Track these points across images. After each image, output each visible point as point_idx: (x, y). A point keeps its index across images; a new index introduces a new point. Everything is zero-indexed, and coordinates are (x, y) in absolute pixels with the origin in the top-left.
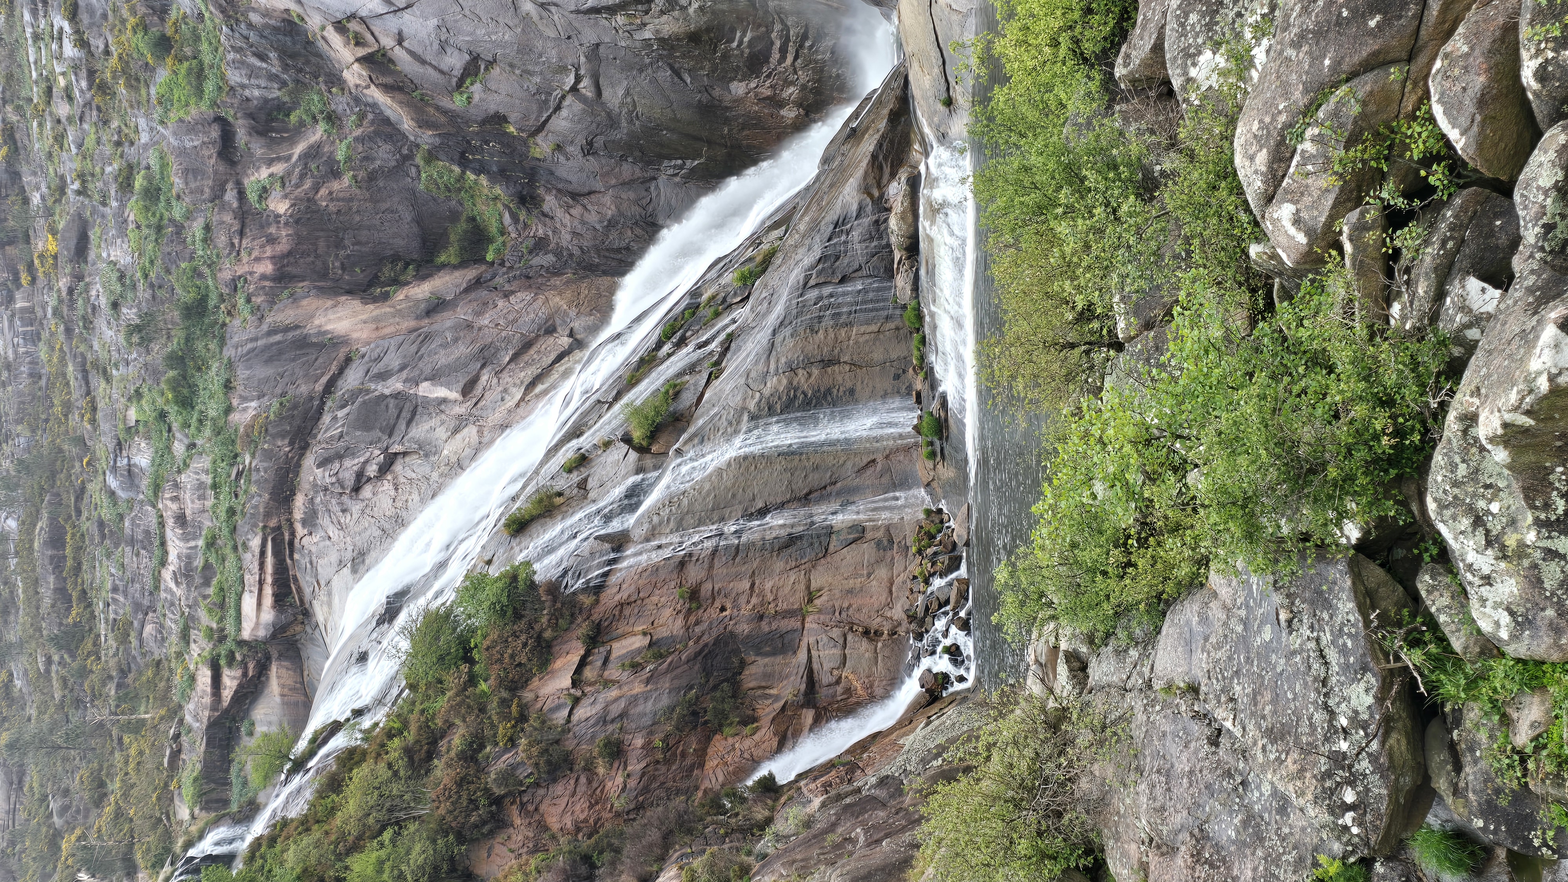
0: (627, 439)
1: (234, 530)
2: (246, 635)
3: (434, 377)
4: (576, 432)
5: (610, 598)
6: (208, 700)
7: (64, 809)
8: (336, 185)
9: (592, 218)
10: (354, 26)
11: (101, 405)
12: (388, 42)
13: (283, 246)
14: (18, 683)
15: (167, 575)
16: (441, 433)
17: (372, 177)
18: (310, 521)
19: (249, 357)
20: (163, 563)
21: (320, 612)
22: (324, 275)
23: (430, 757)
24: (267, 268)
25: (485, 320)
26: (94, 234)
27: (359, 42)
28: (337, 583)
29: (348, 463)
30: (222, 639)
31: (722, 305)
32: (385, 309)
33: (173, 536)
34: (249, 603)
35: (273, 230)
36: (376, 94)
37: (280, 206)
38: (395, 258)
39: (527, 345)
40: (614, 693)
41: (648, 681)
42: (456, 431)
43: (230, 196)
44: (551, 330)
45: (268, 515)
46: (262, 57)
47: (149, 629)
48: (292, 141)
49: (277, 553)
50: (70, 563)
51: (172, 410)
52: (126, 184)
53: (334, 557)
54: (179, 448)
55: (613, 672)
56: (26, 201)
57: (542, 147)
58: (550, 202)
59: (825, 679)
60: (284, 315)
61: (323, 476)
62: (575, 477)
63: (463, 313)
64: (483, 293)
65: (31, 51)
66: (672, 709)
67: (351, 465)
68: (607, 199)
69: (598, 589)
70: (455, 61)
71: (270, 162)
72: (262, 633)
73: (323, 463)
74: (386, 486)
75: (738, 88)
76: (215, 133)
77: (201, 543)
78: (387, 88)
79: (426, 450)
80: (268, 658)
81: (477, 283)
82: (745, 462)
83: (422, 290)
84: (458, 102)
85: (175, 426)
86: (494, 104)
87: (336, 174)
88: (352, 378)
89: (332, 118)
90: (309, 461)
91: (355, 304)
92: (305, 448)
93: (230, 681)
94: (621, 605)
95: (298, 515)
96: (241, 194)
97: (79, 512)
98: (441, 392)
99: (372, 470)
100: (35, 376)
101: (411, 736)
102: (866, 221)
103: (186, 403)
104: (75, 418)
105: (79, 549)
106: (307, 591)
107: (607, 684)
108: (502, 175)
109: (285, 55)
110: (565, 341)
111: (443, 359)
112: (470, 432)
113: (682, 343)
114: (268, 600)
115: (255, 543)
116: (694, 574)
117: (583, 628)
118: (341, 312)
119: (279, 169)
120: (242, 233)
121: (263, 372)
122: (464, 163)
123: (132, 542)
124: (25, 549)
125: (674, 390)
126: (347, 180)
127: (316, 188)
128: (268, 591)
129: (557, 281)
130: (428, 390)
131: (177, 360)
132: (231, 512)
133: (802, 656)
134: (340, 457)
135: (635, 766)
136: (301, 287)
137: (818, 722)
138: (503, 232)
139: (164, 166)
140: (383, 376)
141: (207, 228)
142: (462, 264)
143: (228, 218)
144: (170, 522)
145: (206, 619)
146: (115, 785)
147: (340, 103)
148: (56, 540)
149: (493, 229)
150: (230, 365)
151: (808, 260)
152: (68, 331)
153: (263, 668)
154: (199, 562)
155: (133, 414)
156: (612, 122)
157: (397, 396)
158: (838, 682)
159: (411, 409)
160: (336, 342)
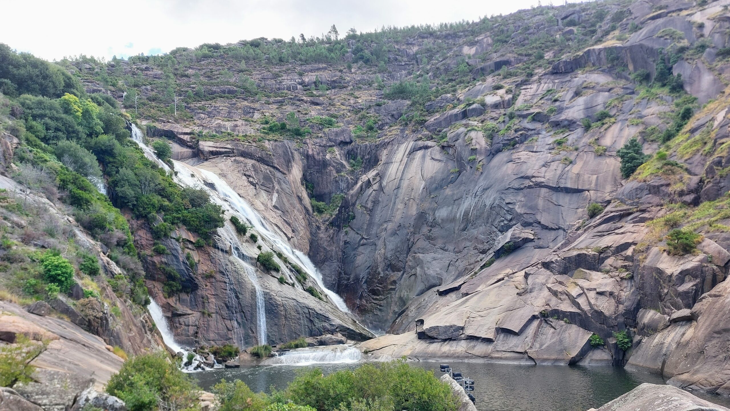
0: (261, 255)
1: (233, 140)
2: (201, 143)
3: (279, 198)
5: (212, 250)
6: (180, 131)
8: (334, 172)
10: (378, 178)
11: (270, 106)
13: (316, 157)
15: (219, 121)
16: (262, 200)
17: (337, 182)
18: (236, 162)
19: (284, 146)
20: (223, 120)
21: (207, 164)
22: (309, 167)
24: (310, 152)
25: (296, 211)
26: (318, 107)
27: (374, 179)
28: (216, 169)
29: (253, 173)
30: (200, 136)
31: (303, 283)
32: (299, 184)
33: (231, 123)
34: (211, 144)
35: (321, 154)
36: (360, 183)
37: (328, 157)
38: (313, 187)
39: (289, 224)
41: (183, 262)
42: (263, 204)
43: (330, 144)
44: (293, 231)
45: (238, 150)
46: (368, 154)
47: (203, 115)
48: (346, 160)
49: (226, 152)
50: (223, 95)
51: (269, 125)
52: (333, 116)
53: (224, 168)
54: (257, 126)
55: (187, 251)
57: (347, 229)
58: (331, 231)
60: (297, 156)
61: (249, 166)
62: (250, 239)
63: (298, 206)
64: (304, 212)
66: (173, 270)
67: (253, 174)
68: (332, 248)
69: (214, 246)
70: (370, 205)
71: (340, 154)
72: (201, 147)
73: (253, 166)
74: (246, 183)
76: (348, 140)
77: (229, 131)
78: (361, 187)
79: (257, 195)
80: (193, 148)
81: (307, 210)
83: (305, 195)
84: (358, 206)
85: (264, 126)
86: (358, 216)
87: (338, 171)
88: (278, 175)
89: (353, 172)
90: (253, 162)
91: (300, 176)
92: (258, 161)
93: (186, 138)
94: (209, 254)
95: (237, 158)
96: (331, 146)
97: (238, 98)
98: (275, 199)
99: (251, 179)
100: (278, 89)
101: (169, 190)
103: (271, 129)
104: (266, 99)
105: (228, 98)
106: (214, 160)
108: (338, 218)
109: (369, 160)
110: (290, 236)
111: (285, 200)
112: (262, 208)
113: (291, 271)
114: (211, 149)
115: (229, 146)
116: (218, 276)
117: (202, 242)
118: (298, 172)
119: (338, 157)
120: (320, 146)
121: (280, 150)
122: (341, 207)
123: (229, 113)
125: (276, 269)
126: (336, 175)
127: (333, 166)
128: (214, 149)
129: (308, 233)
130: (275, 195)
131: (283, 127)
132: (239, 140)
134: (255, 170)
135: (155, 259)
136: (305, 161)
138: (322, 217)
139: (338, 127)
140: (279, 183)
141: (321, 137)
142: (313, 207)
143: (324, 142)
144: (236, 123)
145: (206, 131)
147: (357, 174)
148: (230, 92)
149: (323, 215)
150: (282, 142)
151: (317, 309)
152: (291, 98)
153: (190, 147)
154: (223, 130)
155: (267, 114)
156: (354, 249)
157: (273, 187)
158: (180, 324)
159: (269, 192)
160: (289, 171)
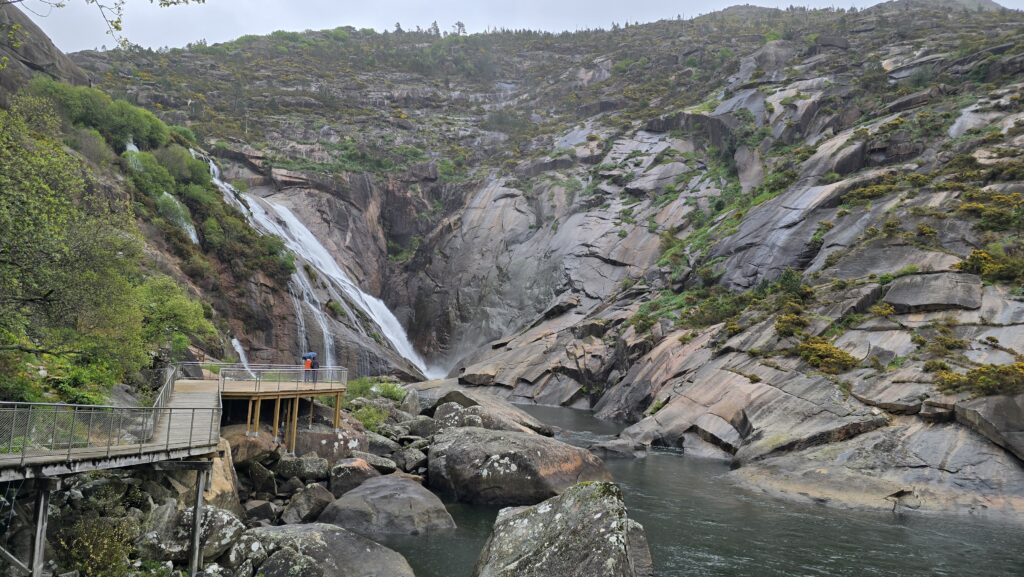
0: (330, 301)
1: (308, 169)
2: (273, 170)
3: (353, 238)
4: (333, 285)
5: (285, 295)
6: (252, 154)
7: (213, 96)
8: (414, 212)
9: (399, 288)
10: (459, 223)
11: (351, 126)
12: (454, 232)
13: (397, 193)
14: (258, 83)
15: (294, 144)
16: (335, 239)
17: (416, 223)
18: (310, 195)
19: (363, 179)
20: (298, 143)
21: (279, 196)
22: (388, 204)
23: (243, 242)
24: (391, 188)
25: (370, 254)
26: (405, 131)
27: (455, 224)
28: (290, 203)
29: (328, 208)
30: (272, 161)
31: (367, 329)
32: (375, 223)
33: (307, 147)
34: (284, 172)
35: (402, 191)
36: (440, 227)
37: (409, 194)
38: (391, 226)
39: (361, 266)
40: (258, 294)
41: (261, 304)
42: (336, 243)
43: (414, 179)
44: (365, 274)
45: (312, 181)
46: (454, 194)
47: (276, 134)
48: (428, 199)
49: (300, 183)
50: (299, 109)
51: (348, 152)
52: (419, 145)
53: (298, 202)
54: (336, 152)
55: (263, 294)
56: (418, 109)
57: (422, 274)
58: (405, 275)
59: (258, 353)
60: (376, 192)
61: (324, 200)
62: (320, 285)
63: (372, 247)
64: (378, 253)
65: (463, 119)
66: (252, 310)
67: (327, 210)
68: (405, 293)
69: (288, 291)
70: (448, 252)
71: (423, 192)
72: (274, 175)
73: (328, 200)
74: (319, 220)
75: (434, 334)
76: (433, 177)
77: (304, 157)
78: (441, 231)
79: (330, 234)
80: (264, 175)
81: (381, 252)
82: (321, 334)
83: (381, 235)
84: (436, 251)
85: (343, 152)
86: (435, 262)
87: (418, 212)
88: (354, 212)
89: (434, 213)
90: (329, 196)
91: (378, 214)
92: (333, 195)
93: (258, 162)
94: (283, 298)
95: (312, 190)
96: (414, 182)
97: (316, 114)
98: (348, 239)
99: (325, 216)
100: (363, 103)
101: (249, 237)
102: (386, 369)
103: (350, 157)
104: (347, 116)
105: (304, 112)
106: (287, 192)
107: (261, 293)
108: (414, 261)
109: (453, 201)
110: (361, 279)
111: (359, 241)
112: (335, 248)
113: (357, 317)
114: (284, 178)
115: (304, 176)
116: (291, 318)
117: (277, 287)
118: (376, 210)
119: (421, 195)
120: (402, 181)
121: (358, 183)
122: (418, 251)
123: (306, 132)
124: (304, 93)
125: (344, 314)
126: (416, 215)
127: (414, 206)
128: (288, 179)
129: (380, 276)
130: (349, 235)
131: (364, 156)
132: (314, 169)
133: (264, 347)
134: (330, 206)
135: (237, 300)
136: (384, 197)
137: (245, 351)
138: (397, 260)
139: (425, 159)
140: (354, 222)
141: (404, 171)
142: (388, 248)
143: (407, 177)
144: (312, 147)
145: (279, 156)
146: (222, 116)
147: (438, 216)
148: (308, 105)
149: (399, 257)
150: (361, 173)
151: (377, 354)
152: (376, 118)
153: (261, 173)
154: (298, 156)
155: (348, 138)
156: (427, 296)
157: (348, 225)
158: (257, 357)
159: (343, 230)
160: (366, 207)
